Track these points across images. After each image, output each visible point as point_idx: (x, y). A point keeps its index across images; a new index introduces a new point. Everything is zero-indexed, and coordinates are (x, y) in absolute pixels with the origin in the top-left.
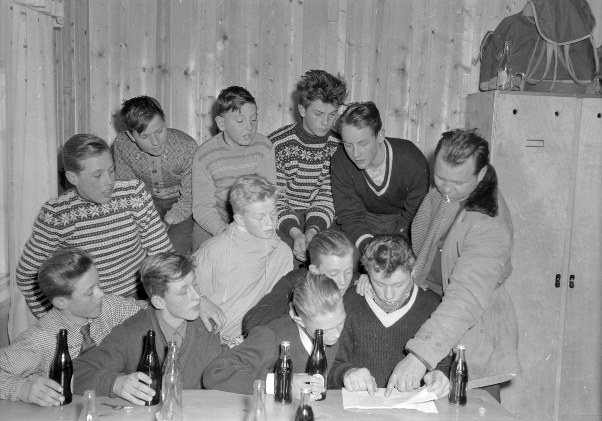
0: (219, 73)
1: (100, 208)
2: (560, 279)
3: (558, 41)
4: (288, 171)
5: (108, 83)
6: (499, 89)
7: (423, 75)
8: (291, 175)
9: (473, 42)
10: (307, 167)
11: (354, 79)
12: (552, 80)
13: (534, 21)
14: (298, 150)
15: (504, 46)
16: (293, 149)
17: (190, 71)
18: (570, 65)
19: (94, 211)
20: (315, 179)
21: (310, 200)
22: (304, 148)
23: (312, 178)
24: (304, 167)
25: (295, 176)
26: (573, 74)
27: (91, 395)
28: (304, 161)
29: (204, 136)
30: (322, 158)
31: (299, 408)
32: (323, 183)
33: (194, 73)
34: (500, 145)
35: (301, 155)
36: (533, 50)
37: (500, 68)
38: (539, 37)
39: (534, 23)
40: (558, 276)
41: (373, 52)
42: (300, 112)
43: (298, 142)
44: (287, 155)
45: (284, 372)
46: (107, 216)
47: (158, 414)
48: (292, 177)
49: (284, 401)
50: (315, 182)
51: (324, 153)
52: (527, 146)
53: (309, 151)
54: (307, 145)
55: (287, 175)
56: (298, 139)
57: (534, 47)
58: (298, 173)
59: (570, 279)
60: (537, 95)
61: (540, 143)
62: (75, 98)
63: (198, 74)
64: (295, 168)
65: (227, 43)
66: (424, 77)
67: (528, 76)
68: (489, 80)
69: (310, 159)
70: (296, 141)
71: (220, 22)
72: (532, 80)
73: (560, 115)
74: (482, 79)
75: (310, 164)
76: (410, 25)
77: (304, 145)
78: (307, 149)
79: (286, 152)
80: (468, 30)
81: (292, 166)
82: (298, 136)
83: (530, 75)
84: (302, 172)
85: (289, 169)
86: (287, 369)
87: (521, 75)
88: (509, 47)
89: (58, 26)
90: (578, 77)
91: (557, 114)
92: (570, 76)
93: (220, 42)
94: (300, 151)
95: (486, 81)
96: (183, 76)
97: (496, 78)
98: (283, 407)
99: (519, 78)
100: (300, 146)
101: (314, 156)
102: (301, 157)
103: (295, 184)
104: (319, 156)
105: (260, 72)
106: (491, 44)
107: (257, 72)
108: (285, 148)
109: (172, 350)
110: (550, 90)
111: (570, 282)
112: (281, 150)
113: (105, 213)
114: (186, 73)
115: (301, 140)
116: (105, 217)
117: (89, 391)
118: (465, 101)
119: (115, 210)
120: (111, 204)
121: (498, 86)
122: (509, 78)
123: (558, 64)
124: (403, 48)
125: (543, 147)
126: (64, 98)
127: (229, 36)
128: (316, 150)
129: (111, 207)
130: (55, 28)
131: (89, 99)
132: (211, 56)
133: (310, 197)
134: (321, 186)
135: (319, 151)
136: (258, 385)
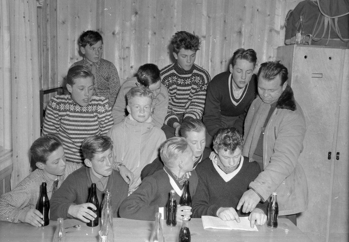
0: (133, 34)
1: (81, 108)
2: (331, 154)
3: (331, 16)
4: (171, 92)
5: (68, 39)
6: (297, 44)
7: (252, 36)
8: (173, 94)
9: (281, 16)
10: (182, 89)
11: (211, 37)
12: (328, 38)
13: (317, 4)
14: (176, 78)
15: (300, 18)
16: (173, 78)
17: (116, 32)
18: (338, 30)
19: (78, 108)
20: (187, 95)
21: (186, 108)
22: (179, 77)
23: (186, 95)
24: (180, 88)
25: (176, 94)
26: (339, 35)
27: (61, 221)
28: (180, 85)
29: (124, 70)
30: (190, 83)
31: (182, 229)
32: (193, 98)
33: (118, 34)
34: (297, 77)
35: (178, 82)
36: (317, 21)
37: (297, 31)
38: (320, 13)
39: (317, 5)
40: (330, 153)
41: (223, 22)
42: (175, 57)
43: (176, 74)
44: (170, 82)
45: (172, 208)
46: (84, 113)
47: (100, 232)
48: (174, 95)
49: (171, 224)
50: (187, 97)
51: (191, 80)
52: (312, 77)
53: (182, 79)
54: (181, 76)
55: (171, 94)
56: (176, 72)
57: (317, 19)
58: (177, 93)
59: (337, 155)
60: (319, 47)
61: (320, 76)
62: (49, 48)
63: (121, 35)
64: (175, 89)
65: (137, 16)
66: (252, 37)
67: (313, 36)
68: (290, 38)
69: (183, 84)
70: (174, 73)
71: (133, 4)
72: (316, 38)
73: (332, 59)
74: (287, 37)
75: (183, 87)
76: (244, 6)
77: (179, 75)
78: (181, 78)
79: (169, 81)
80: (278, 9)
81: (173, 88)
82: (175, 70)
83: (315, 36)
84: (179, 92)
85: (172, 90)
86: (174, 206)
87: (309, 36)
88: (303, 19)
89: (40, 6)
90: (342, 37)
91: (330, 58)
92: (338, 36)
93: (133, 16)
94: (177, 79)
95: (289, 39)
96: (112, 35)
97: (294, 37)
98: (171, 228)
99: (308, 37)
100: (177, 76)
101: (186, 82)
102: (178, 83)
103: (176, 99)
104: (188, 82)
105: (157, 33)
106: (292, 17)
107: (155, 33)
108: (169, 78)
109: (107, 195)
110: (326, 45)
111: (337, 157)
112: (167, 80)
113: (83, 111)
114: (113, 34)
115: (177, 73)
116: (83, 113)
117: (60, 218)
118: (276, 51)
119: (89, 111)
120: (88, 107)
121: (296, 42)
122: (302, 38)
123: (331, 29)
124: (241, 19)
125: (322, 77)
126: (43, 48)
127: (139, 13)
128: (186, 78)
129: (87, 109)
130: (38, 7)
131: (57, 48)
132: (128, 24)
133: (185, 106)
134: (191, 100)
135: (188, 79)
136: (158, 215)
